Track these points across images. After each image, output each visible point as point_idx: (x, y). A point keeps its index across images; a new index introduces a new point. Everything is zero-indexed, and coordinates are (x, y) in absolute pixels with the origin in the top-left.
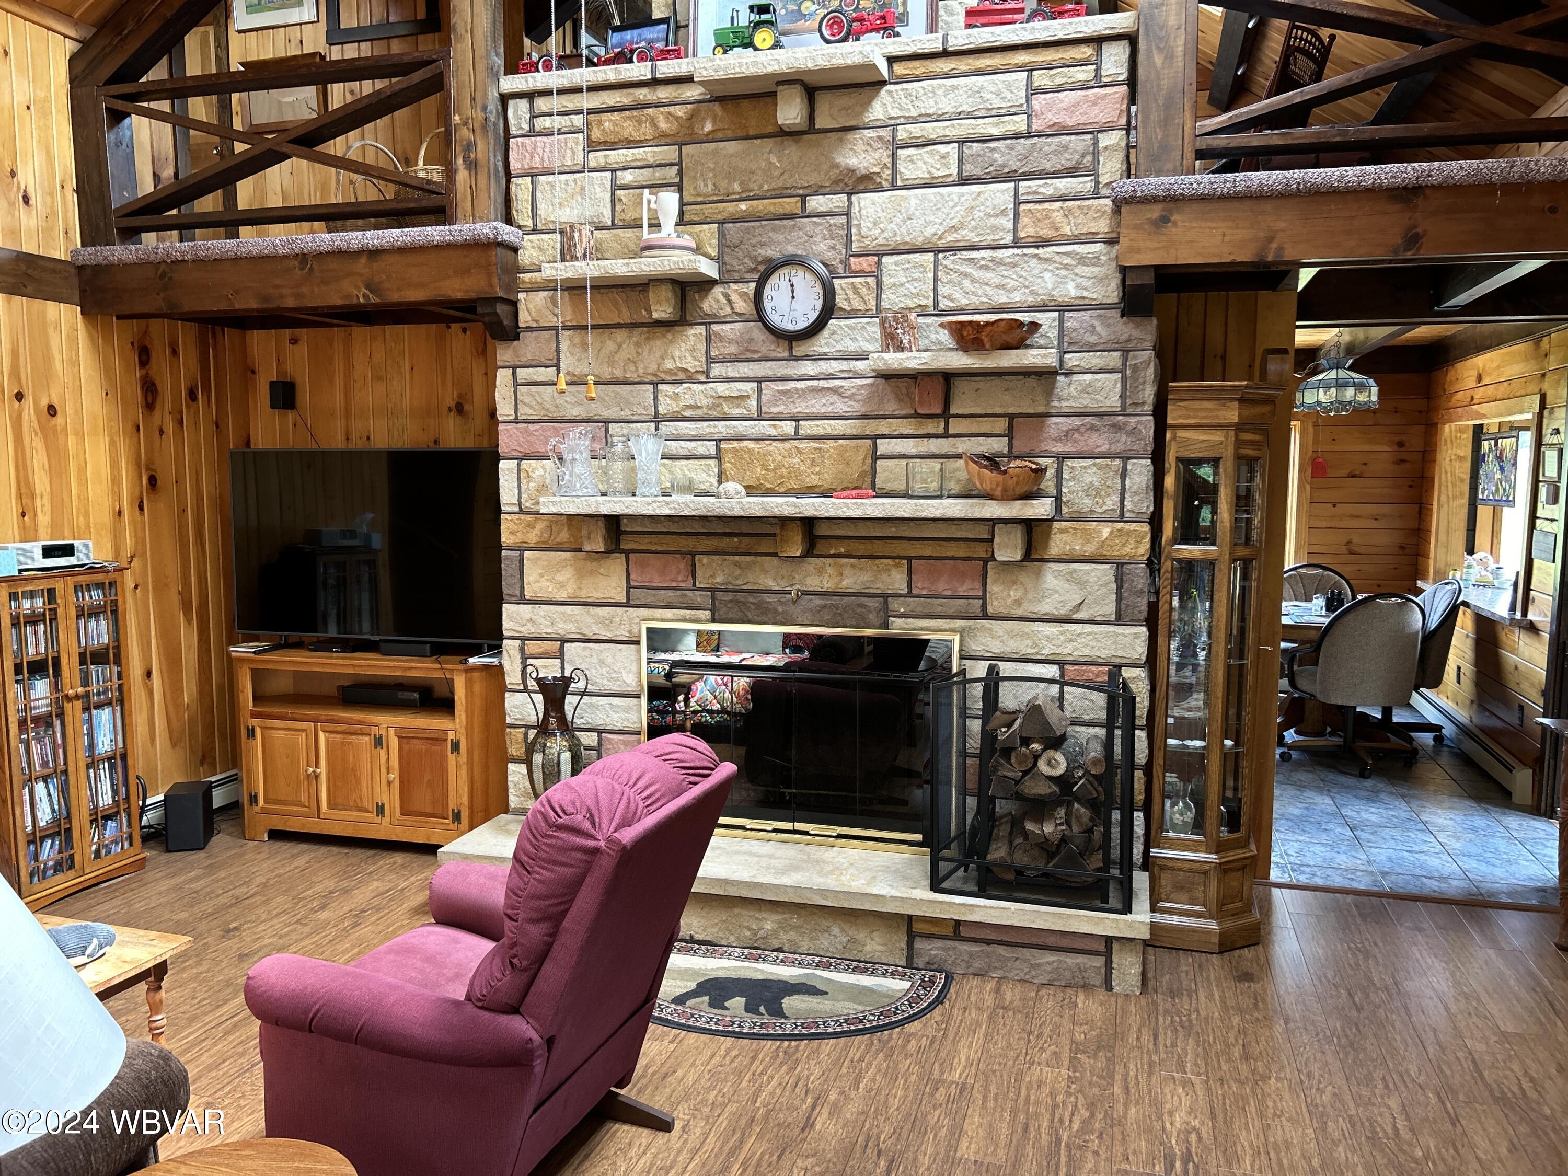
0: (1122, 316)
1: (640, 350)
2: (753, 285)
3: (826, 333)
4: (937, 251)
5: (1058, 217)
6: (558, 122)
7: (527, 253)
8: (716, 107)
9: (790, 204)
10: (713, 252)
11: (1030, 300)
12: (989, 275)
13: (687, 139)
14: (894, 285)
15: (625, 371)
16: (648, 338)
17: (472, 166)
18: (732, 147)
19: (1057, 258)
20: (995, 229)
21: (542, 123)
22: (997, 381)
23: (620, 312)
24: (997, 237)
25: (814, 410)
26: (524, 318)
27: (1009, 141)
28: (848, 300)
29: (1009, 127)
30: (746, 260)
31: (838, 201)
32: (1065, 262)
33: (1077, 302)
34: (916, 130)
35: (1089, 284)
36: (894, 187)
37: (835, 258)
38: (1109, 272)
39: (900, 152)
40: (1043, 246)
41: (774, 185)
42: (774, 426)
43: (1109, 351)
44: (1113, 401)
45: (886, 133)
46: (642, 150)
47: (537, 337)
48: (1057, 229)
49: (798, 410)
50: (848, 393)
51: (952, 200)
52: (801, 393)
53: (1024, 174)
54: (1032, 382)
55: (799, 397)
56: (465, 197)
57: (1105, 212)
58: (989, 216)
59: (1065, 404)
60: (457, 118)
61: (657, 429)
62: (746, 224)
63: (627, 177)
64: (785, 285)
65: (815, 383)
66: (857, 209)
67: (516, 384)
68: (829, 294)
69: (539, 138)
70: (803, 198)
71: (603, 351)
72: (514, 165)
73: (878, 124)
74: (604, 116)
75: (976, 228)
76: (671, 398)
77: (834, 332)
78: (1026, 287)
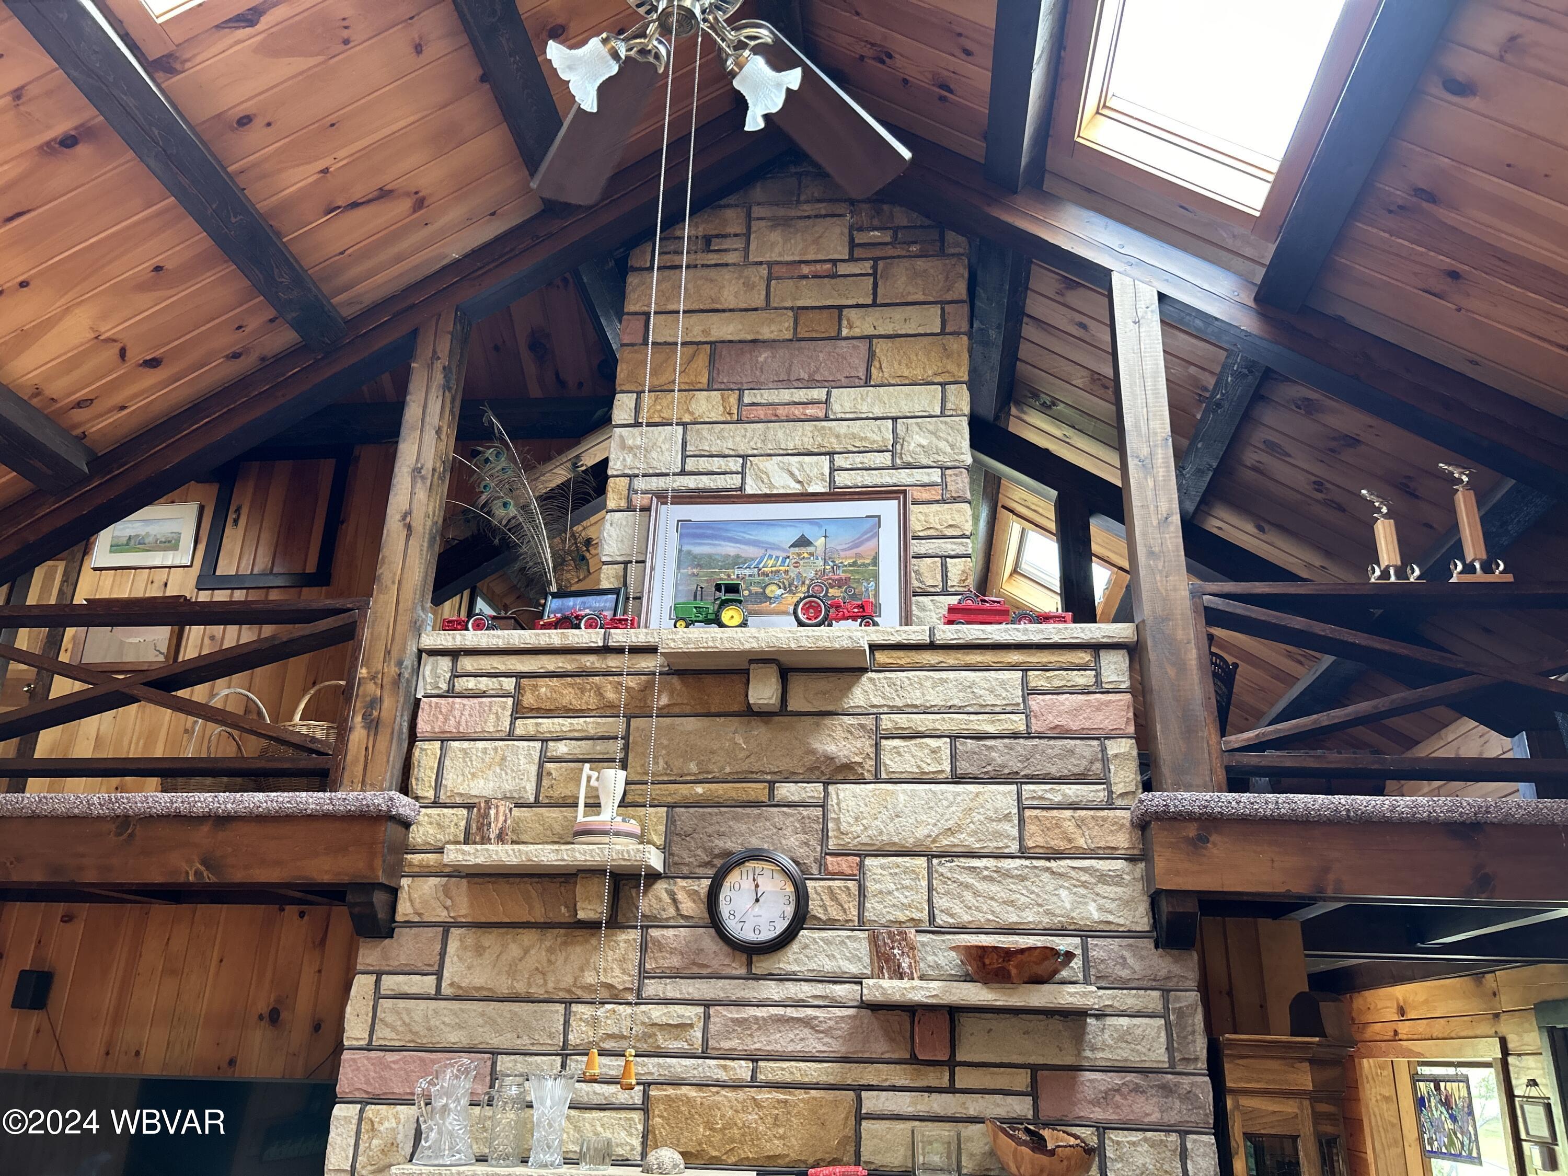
0: (1157, 947)
1: (553, 958)
2: (706, 883)
3: (795, 946)
4: (930, 856)
5: (1070, 827)
6: (484, 683)
7: (421, 830)
8: (675, 680)
9: (757, 791)
10: (659, 841)
11: (1046, 920)
12: (994, 888)
13: (637, 712)
14: (881, 892)
15: (529, 985)
16: (565, 943)
17: (373, 725)
18: (691, 724)
19: (1073, 873)
20: (998, 835)
21: (463, 684)
22: (1014, 1020)
23: (531, 908)
24: (1001, 844)
25: (779, 1047)
26: (404, 910)
27: (1006, 741)
28: (824, 907)
29: (1006, 726)
30: (699, 852)
31: (813, 791)
32: (1083, 879)
33: (1101, 927)
34: (902, 720)
35: (1112, 906)
36: (877, 780)
37: (808, 856)
38: (1135, 894)
39: (884, 742)
40: (1055, 859)
41: (737, 768)
42: (725, 1067)
43: (1146, 989)
44: (1158, 1055)
45: (869, 721)
46: (582, 720)
47: (416, 936)
48: (1070, 841)
49: (757, 1046)
50: (823, 1027)
51: (946, 799)
52: (762, 1024)
53: (1026, 776)
54: (1056, 1024)
55: (759, 1029)
56: (356, 760)
57: (1123, 825)
58: (991, 820)
59: (1100, 1055)
60: (364, 671)
61: (563, 1066)
62: (701, 810)
63: (562, 749)
64: (747, 884)
65: (780, 1011)
66: (835, 801)
67: (378, 995)
68: (801, 898)
69: (458, 700)
70: (772, 784)
71: (504, 957)
72: (423, 726)
73: (859, 711)
74: (541, 681)
75: (976, 833)
76: (586, 1022)
77: (806, 946)
78: (1040, 905)
